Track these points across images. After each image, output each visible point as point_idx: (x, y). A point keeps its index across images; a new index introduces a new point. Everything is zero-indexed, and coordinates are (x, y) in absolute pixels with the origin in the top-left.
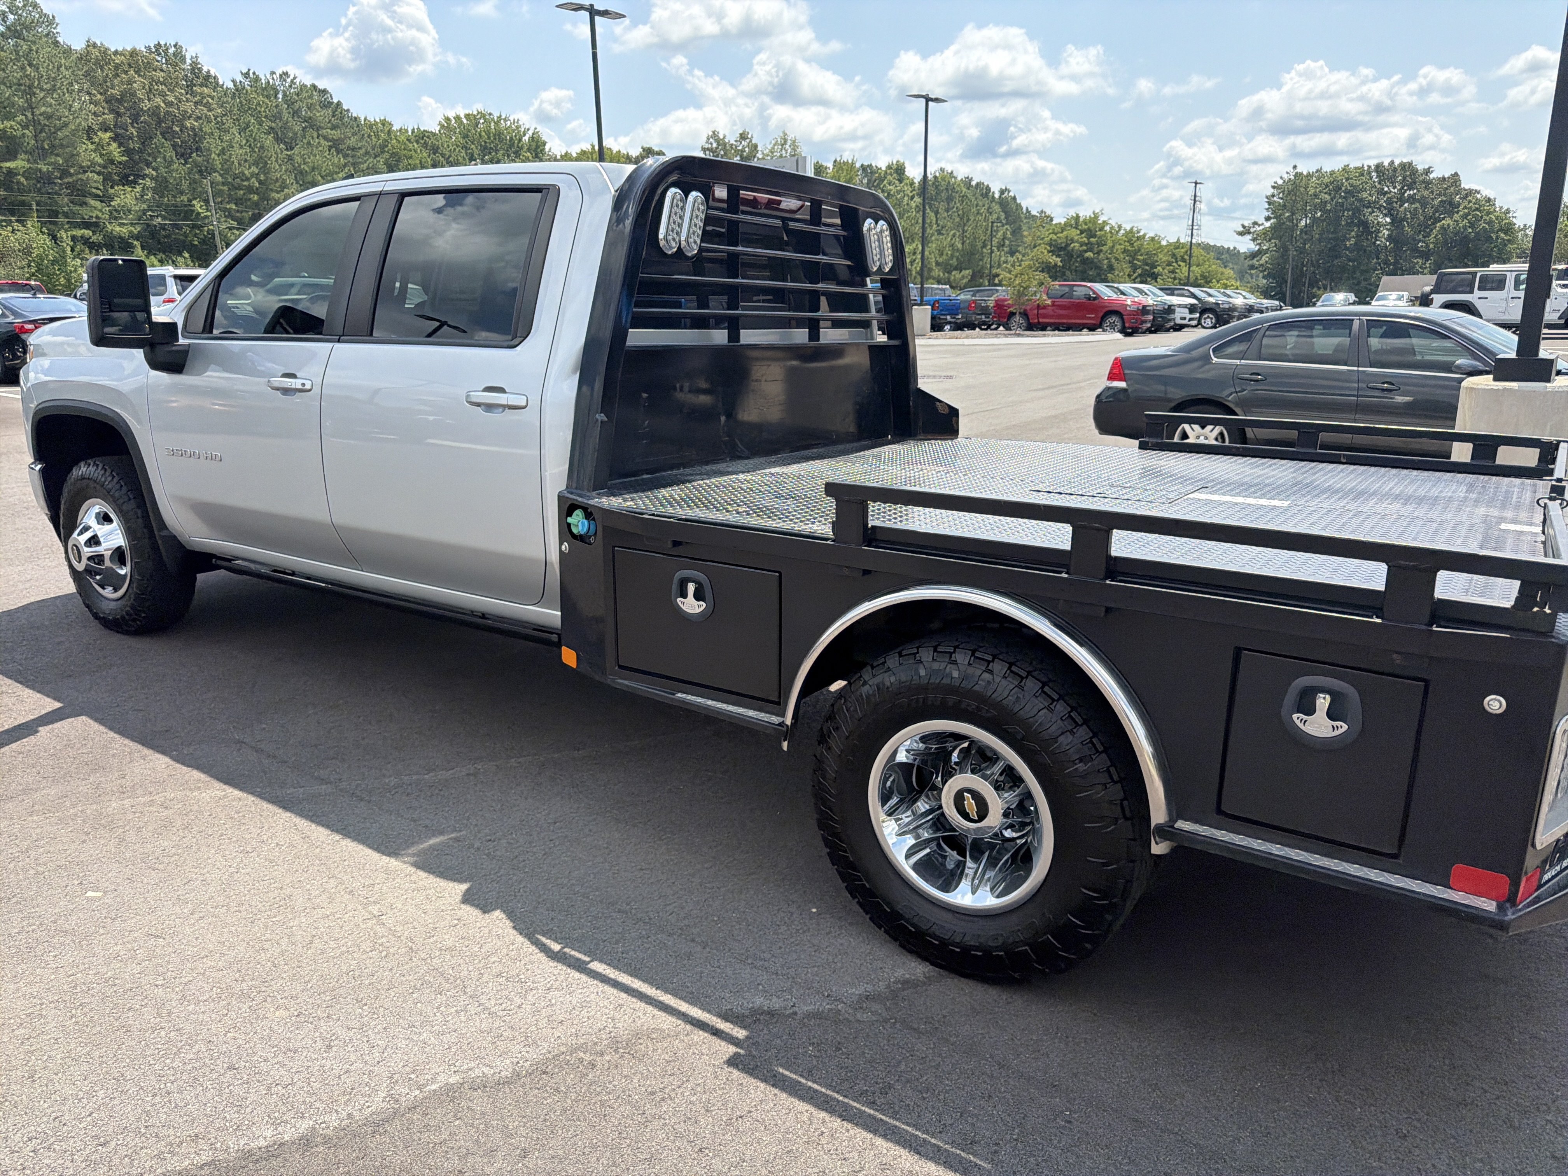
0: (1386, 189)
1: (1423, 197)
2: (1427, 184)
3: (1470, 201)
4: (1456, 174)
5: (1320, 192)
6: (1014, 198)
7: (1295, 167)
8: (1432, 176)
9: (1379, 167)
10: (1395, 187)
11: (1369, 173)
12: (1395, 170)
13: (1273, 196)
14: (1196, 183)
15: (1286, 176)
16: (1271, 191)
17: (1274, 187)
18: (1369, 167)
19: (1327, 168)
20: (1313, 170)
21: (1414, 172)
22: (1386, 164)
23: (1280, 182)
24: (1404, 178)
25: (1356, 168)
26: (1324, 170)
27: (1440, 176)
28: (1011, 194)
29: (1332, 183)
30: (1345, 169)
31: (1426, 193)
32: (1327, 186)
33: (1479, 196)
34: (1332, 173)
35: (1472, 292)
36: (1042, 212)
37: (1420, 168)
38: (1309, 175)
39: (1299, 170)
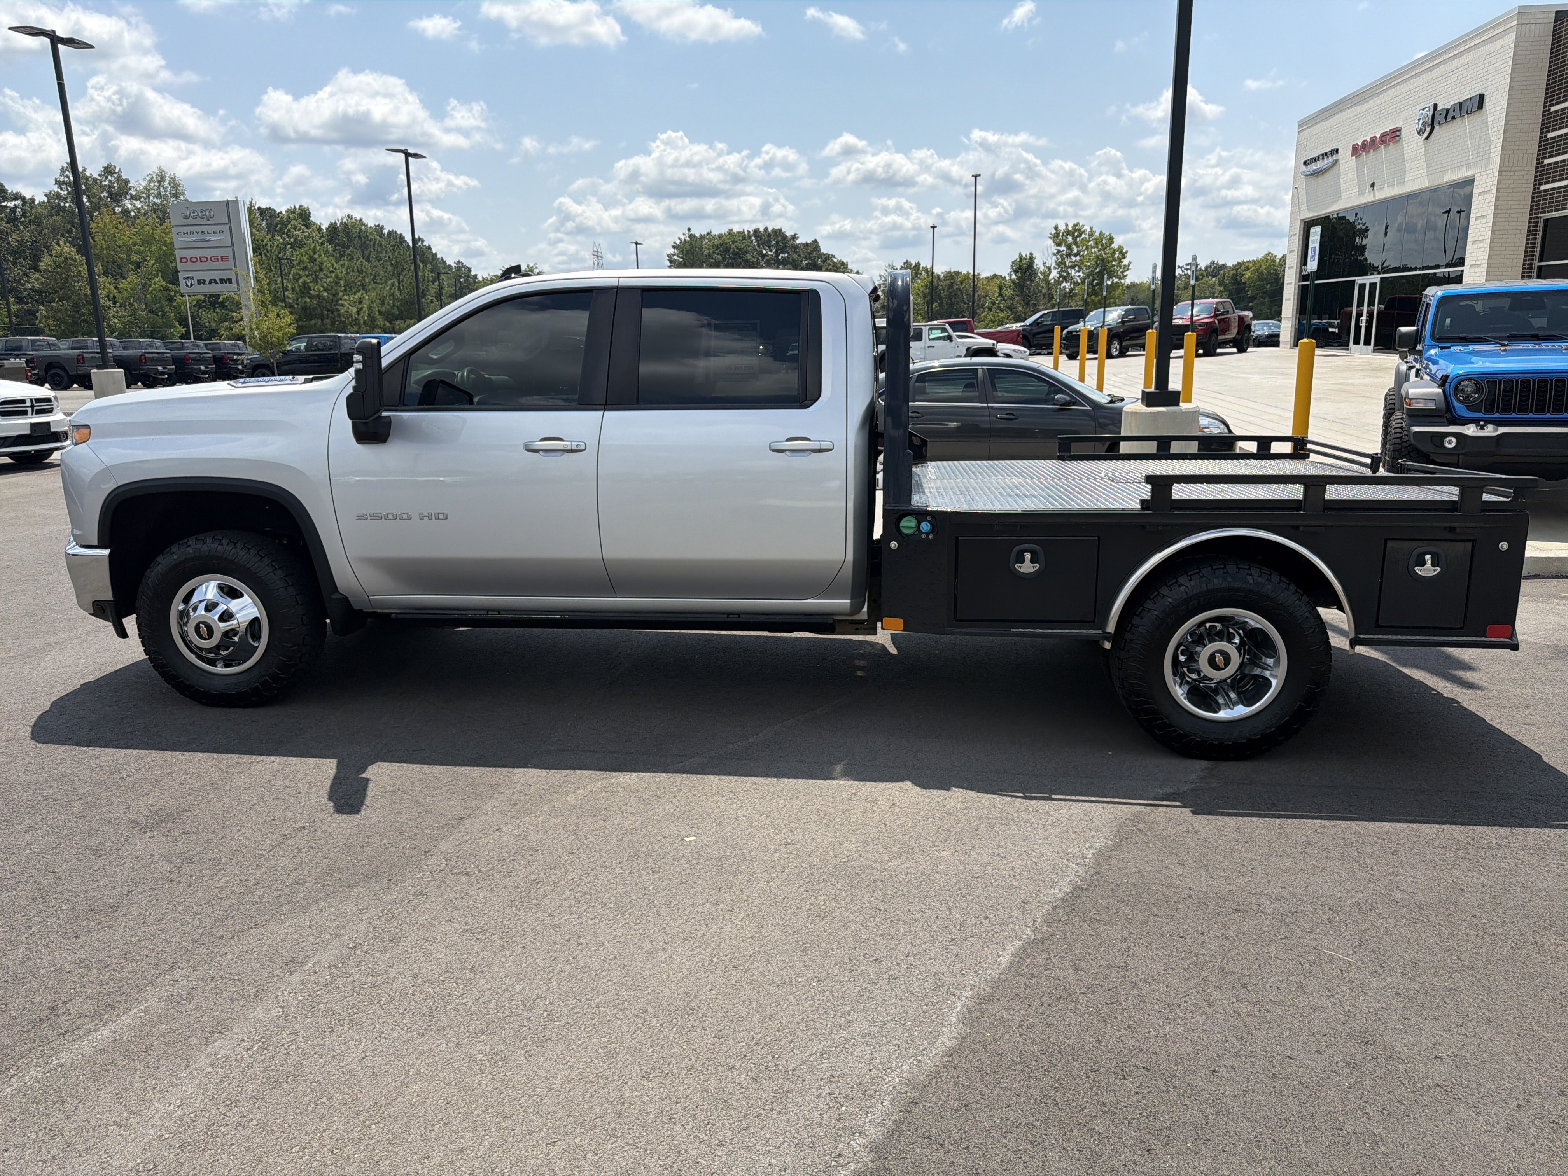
0: (764, 252)
1: (794, 260)
2: (796, 247)
3: (829, 264)
4: (815, 241)
5: (714, 253)
6: (429, 248)
7: (689, 229)
8: (798, 241)
9: (756, 231)
10: (771, 251)
11: (750, 237)
12: (769, 235)
13: (674, 255)
14: (637, 244)
15: (683, 237)
16: (672, 251)
17: (674, 247)
18: (749, 232)
19: (716, 232)
20: (704, 233)
21: (784, 237)
22: (762, 230)
23: (678, 242)
24: (777, 242)
25: (739, 233)
26: (713, 233)
27: (804, 242)
28: (426, 243)
29: (721, 245)
30: (730, 232)
31: (795, 256)
32: (718, 248)
33: (835, 260)
34: (720, 236)
36: (459, 262)
37: (789, 233)
38: (702, 237)
39: (693, 232)
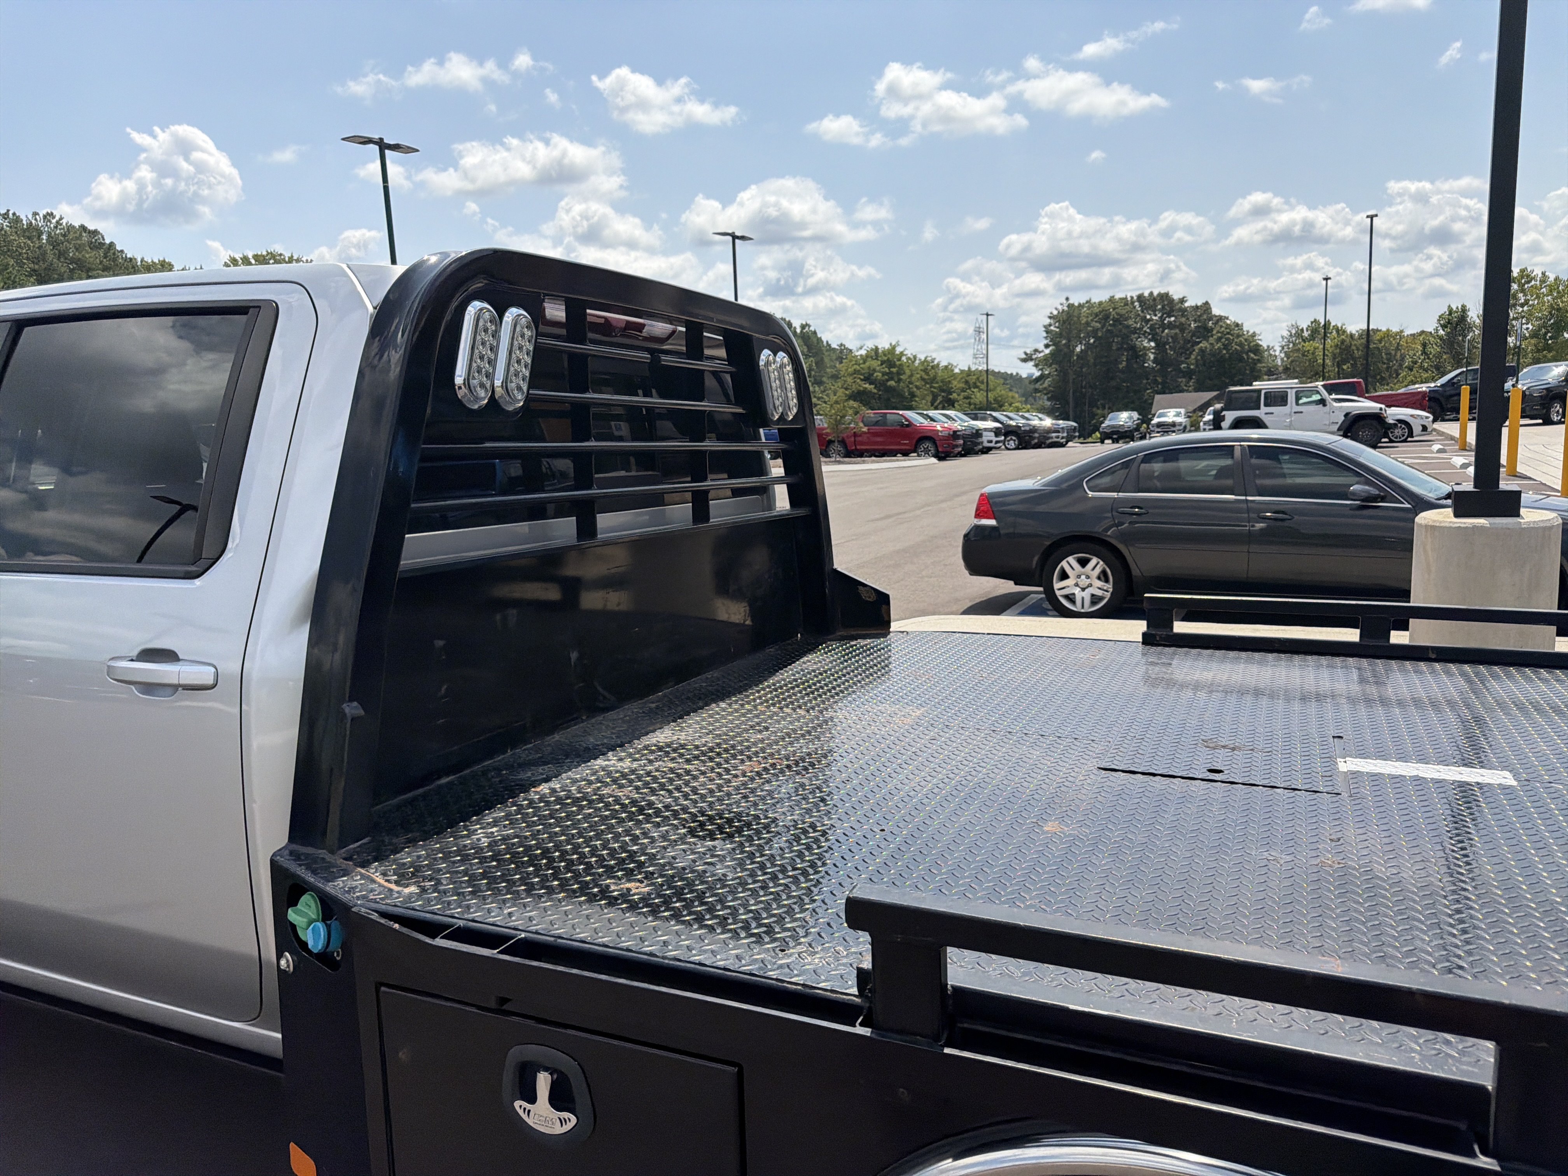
0: (1148, 317)
1: (1181, 324)
2: (1184, 311)
3: (1221, 327)
4: (1207, 303)
5: (1092, 320)
6: (815, 333)
7: (1067, 299)
8: (1187, 305)
9: (1140, 297)
10: (1156, 315)
11: (1133, 303)
12: (1154, 300)
13: (1050, 325)
14: (988, 315)
15: (1060, 308)
16: (1048, 321)
17: (1050, 317)
18: (1132, 298)
19: (1096, 300)
20: (1083, 301)
21: (1171, 301)
22: (1146, 294)
23: (1055, 313)
24: (1163, 307)
25: (1120, 299)
26: (1093, 301)
27: (1193, 304)
28: (812, 329)
29: (1100, 312)
30: (1112, 299)
31: (1183, 320)
32: (1097, 315)
33: (1228, 322)
34: (1100, 303)
35: (1259, 408)
36: (841, 345)
37: (1176, 297)
38: (1081, 306)
39: (1071, 301)
